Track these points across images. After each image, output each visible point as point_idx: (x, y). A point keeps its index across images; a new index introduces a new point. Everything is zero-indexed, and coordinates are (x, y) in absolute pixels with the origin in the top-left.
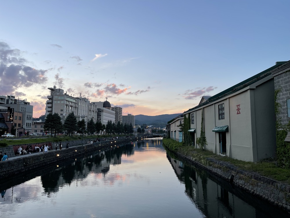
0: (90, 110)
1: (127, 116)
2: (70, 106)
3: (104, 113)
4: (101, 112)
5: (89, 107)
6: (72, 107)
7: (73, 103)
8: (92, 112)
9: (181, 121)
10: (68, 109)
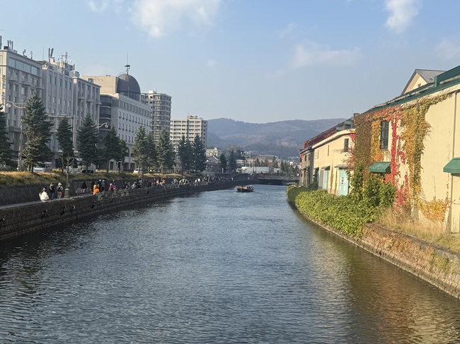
2: (20, 86)
3: (119, 110)
4: (110, 105)
5: (77, 90)
6: (26, 89)
8: (86, 105)
9: (347, 141)
10: (14, 94)
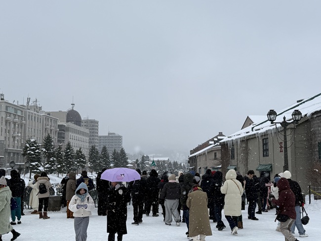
0: (46, 129)
1: (106, 137)
2: (12, 123)
3: (70, 134)
4: (64, 131)
5: (45, 123)
6: (15, 125)
7: (17, 116)
9: (215, 153)
10: (8, 129)
